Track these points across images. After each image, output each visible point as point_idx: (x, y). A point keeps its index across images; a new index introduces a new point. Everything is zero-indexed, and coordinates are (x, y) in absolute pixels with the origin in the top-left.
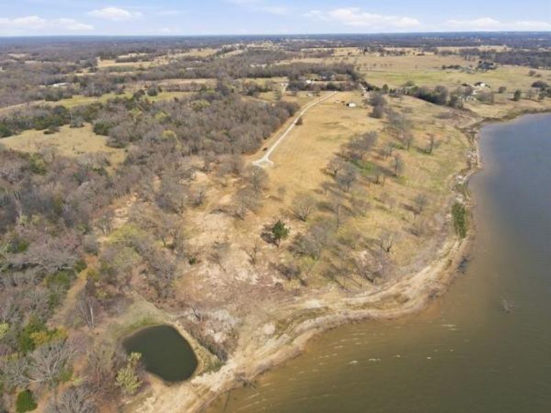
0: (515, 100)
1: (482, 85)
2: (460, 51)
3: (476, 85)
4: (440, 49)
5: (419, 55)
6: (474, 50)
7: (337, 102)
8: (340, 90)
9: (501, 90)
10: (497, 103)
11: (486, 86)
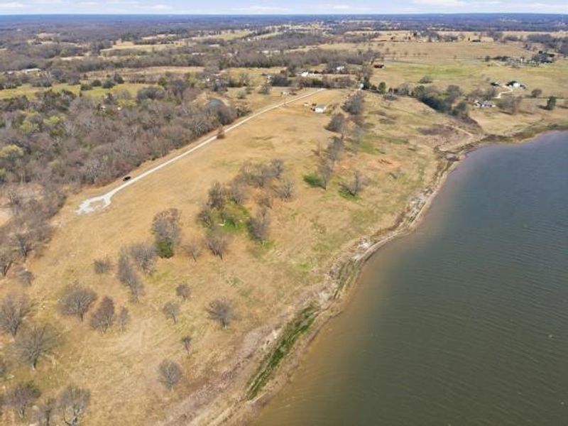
0: (548, 108)
1: (516, 85)
2: (529, 37)
3: (508, 85)
4: (506, 34)
5: (474, 41)
6: (546, 36)
7: (305, 105)
8: (328, 87)
9: (536, 94)
10: (521, 112)
11: (521, 86)
